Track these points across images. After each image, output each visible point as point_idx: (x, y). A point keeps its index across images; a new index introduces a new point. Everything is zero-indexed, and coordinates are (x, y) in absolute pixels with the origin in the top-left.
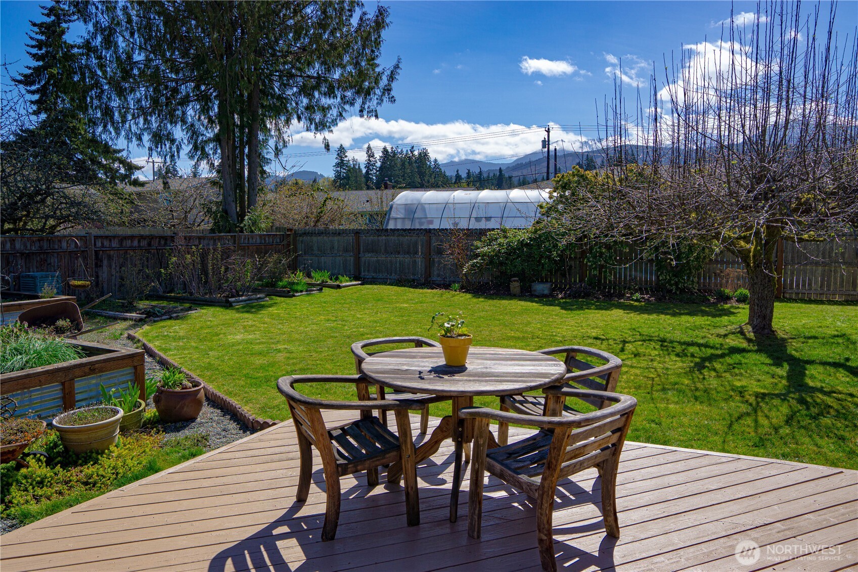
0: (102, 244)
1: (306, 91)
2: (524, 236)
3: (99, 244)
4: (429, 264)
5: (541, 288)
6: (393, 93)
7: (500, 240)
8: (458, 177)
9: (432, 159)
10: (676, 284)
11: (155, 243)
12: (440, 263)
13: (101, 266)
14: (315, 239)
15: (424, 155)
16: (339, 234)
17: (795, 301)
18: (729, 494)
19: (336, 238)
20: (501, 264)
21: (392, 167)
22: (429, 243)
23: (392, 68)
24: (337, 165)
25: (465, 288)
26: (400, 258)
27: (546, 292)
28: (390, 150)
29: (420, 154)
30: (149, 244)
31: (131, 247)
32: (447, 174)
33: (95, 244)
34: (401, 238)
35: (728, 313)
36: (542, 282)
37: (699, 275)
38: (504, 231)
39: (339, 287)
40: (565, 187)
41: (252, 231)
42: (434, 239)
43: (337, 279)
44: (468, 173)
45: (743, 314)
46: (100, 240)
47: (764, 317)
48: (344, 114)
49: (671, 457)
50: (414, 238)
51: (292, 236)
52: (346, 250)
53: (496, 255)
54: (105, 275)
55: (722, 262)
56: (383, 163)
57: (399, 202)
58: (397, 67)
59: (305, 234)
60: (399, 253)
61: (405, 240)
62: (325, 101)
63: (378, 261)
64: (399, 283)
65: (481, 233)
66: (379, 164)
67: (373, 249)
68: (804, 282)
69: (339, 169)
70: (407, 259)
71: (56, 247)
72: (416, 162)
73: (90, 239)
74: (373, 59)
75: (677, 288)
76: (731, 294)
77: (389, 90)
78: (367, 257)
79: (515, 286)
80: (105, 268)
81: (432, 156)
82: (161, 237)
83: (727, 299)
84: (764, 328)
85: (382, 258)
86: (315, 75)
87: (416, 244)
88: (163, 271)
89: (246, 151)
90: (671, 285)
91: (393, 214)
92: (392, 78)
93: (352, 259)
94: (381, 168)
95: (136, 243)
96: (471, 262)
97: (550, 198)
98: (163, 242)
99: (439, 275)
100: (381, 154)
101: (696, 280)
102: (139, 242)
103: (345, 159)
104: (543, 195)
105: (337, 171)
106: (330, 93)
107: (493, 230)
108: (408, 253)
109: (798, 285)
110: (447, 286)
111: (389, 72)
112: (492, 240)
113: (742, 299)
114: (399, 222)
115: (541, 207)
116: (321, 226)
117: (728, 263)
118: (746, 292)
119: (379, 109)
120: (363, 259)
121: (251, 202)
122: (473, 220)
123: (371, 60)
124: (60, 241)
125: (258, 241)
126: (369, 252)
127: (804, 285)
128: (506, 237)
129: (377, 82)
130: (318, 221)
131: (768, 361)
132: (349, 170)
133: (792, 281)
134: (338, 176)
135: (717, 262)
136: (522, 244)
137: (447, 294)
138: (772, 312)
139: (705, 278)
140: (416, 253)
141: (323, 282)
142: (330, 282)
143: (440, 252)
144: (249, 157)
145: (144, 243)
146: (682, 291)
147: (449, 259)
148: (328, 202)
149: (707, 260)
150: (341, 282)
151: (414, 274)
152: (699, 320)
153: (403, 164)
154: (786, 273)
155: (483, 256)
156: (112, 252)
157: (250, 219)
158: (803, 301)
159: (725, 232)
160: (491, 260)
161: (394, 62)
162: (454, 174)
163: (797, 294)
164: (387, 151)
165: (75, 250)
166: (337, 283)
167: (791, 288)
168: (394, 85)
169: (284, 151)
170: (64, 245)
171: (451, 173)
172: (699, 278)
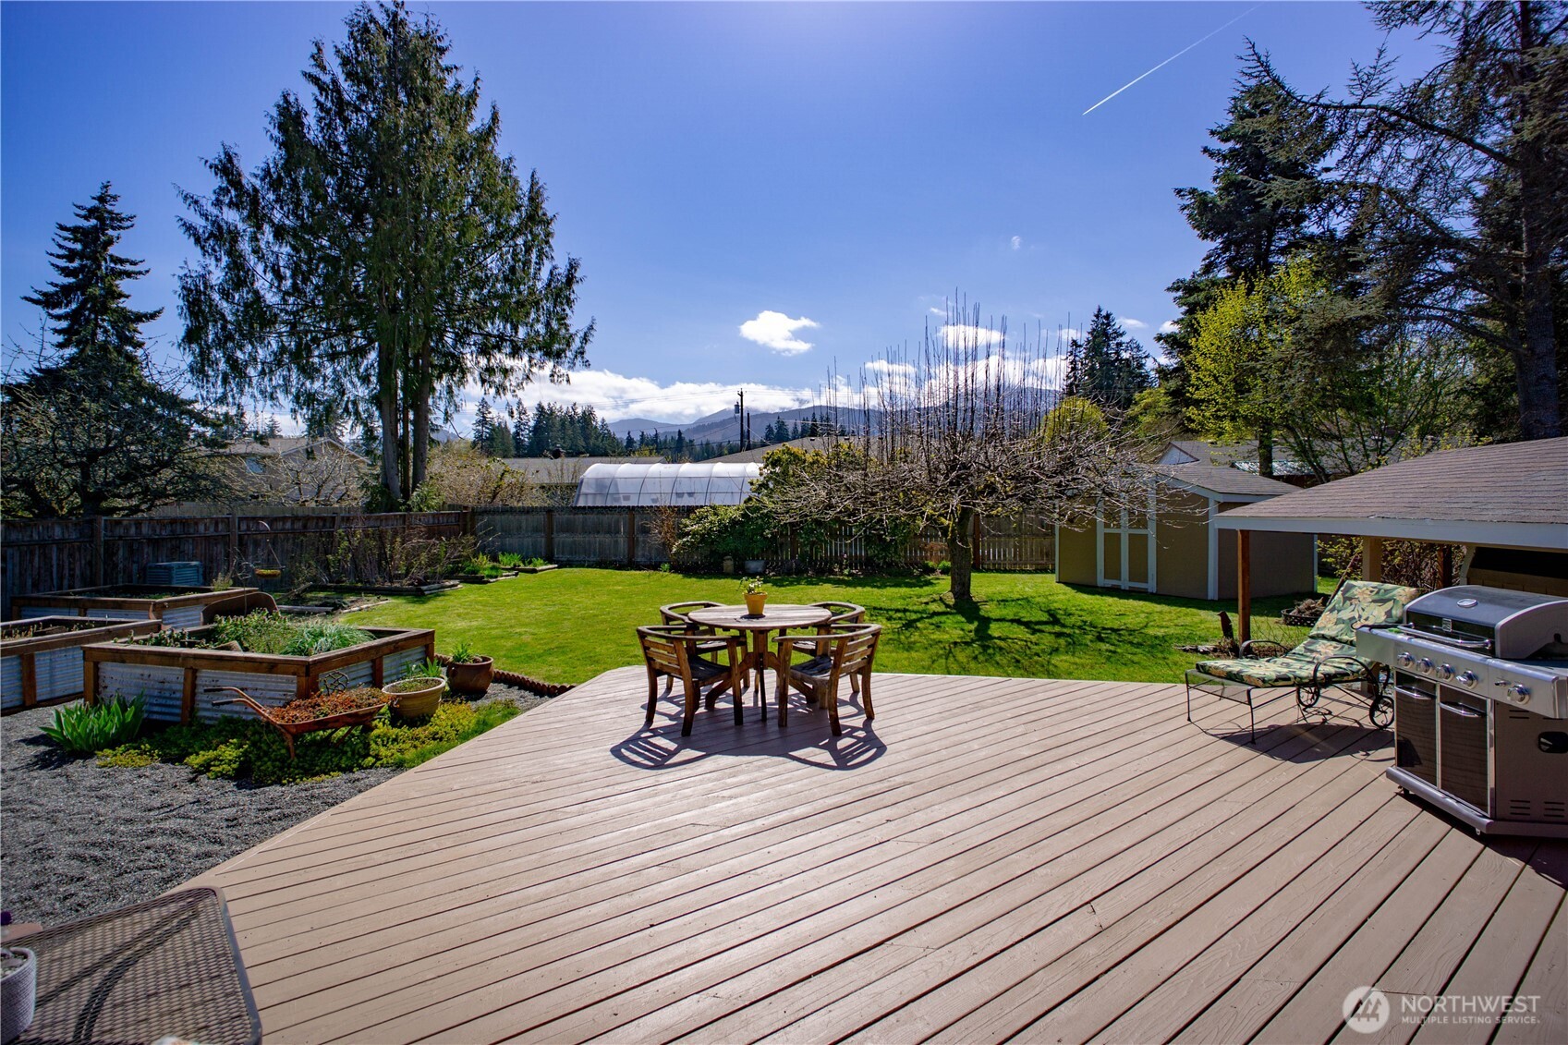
0: (248, 526)
1: (484, 351)
2: (737, 515)
4: (632, 543)
5: (753, 565)
6: (586, 356)
7: (710, 518)
8: (630, 441)
9: (599, 420)
10: (885, 558)
11: (311, 525)
12: (644, 542)
14: (498, 517)
15: (588, 416)
16: (528, 512)
17: (991, 571)
18: (939, 695)
19: (524, 517)
20: (713, 541)
21: (549, 427)
22: (632, 520)
23: (585, 330)
24: (479, 422)
25: (677, 568)
26: (599, 538)
27: (760, 570)
28: (546, 407)
29: (584, 413)
30: (305, 527)
31: (283, 529)
32: (617, 436)
33: (239, 527)
34: (601, 516)
35: (928, 583)
36: (753, 559)
37: (906, 548)
38: (714, 508)
39: (534, 571)
40: (774, 464)
41: (421, 510)
42: (637, 518)
43: (530, 563)
44: (642, 435)
45: (944, 585)
46: (245, 522)
47: (964, 585)
48: (531, 376)
49: (899, 679)
50: (616, 516)
51: (469, 516)
52: (536, 530)
53: (708, 534)
55: (926, 536)
56: (538, 422)
57: (589, 476)
58: (591, 328)
59: (485, 512)
60: (598, 532)
61: (606, 518)
62: (509, 363)
63: (574, 542)
64: (602, 564)
65: (689, 510)
66: (532, 423)
67: (568, 528)
68: (999, 553)
69: (480, 428)
70: (607, 539)
71: (192, 531)
72: (579, 421)
73: (234, 521)
74: (564, 319)
75: (885, 562)
76: (935, 566)
77: (582, 353)
78: (562, 538)
79: (728, 564)
81: (599, 415)
82: (319, 518)
83: (932, 570)
84: (963, 594)
85: (579, 538)
86: (495, 332)
87: (617, 522)
88: (330, 557)
89: (411, 416)
90: (879, 559)
91: (584, 489)
92: (585, 339)
93: (543, 540)
94: (535, 427)
95: (288, 525)
96: (680, 541)
97: (761, 474)
98: (321, 524)
99: (643, 556)
100: (535, 412)
101: (902, 554)
102: (293, 523)
103: (489, 416)
104: (753, 469)
105: (478, 431)
106: (515, 353)
107: (702, 507)
108: (609, 532)
109: (994, 556)
110: (655, 567)
111: (581, 334)
112: (701, 518)
113: (945, 571)
114: (590, 497)
115: (752, 484)
116: (498, 503)
117: (931, 537)
118: (948, 564)
119: (570, 373)
120: (556, 540)
121: (417, 478)
122: (674, 496)
123: (562, 319)
124: (196, 524)
125: (431, 521)
126: (563, 532)
127: (999, 556)
128: (716, 514)
129: (568, 345)
130: (494, 497)
131: (963, 619)
132: (493, 430)
133: (989, 552)
134: (479, 437)
135: (921, 535)
136: (734, 522)
137: (656, 575)
138: (969, 580)
139: (911, 552)
140: (618, 532)
141: (515, 565)
142: (522, 566)
143: (646, 531)
144: (414, 423)
145: (298, 525)
146: (889, 565)
147: (656, 537)
148: (507, 475)
149: (912, 535)
150: (535, 565)
151: (616, 556)
152: (904, 591)
153: (563, 424)
154: (983, 545)
155: (694, 534)
156: (259, 537)
157: (419, 495)
158: (998, 571)
159: (928, 511)
160: (704, 538)
161: (588, 323)
162: (625, 437)
163: (994, 565)
164: (543, 408)
165: (215, 534)
166: (531, 567)
167: (989, 559)
168: (588, 347)
169: (455, 416)
170: (201, 528)
171: (621, 436)
172: (906, 552)
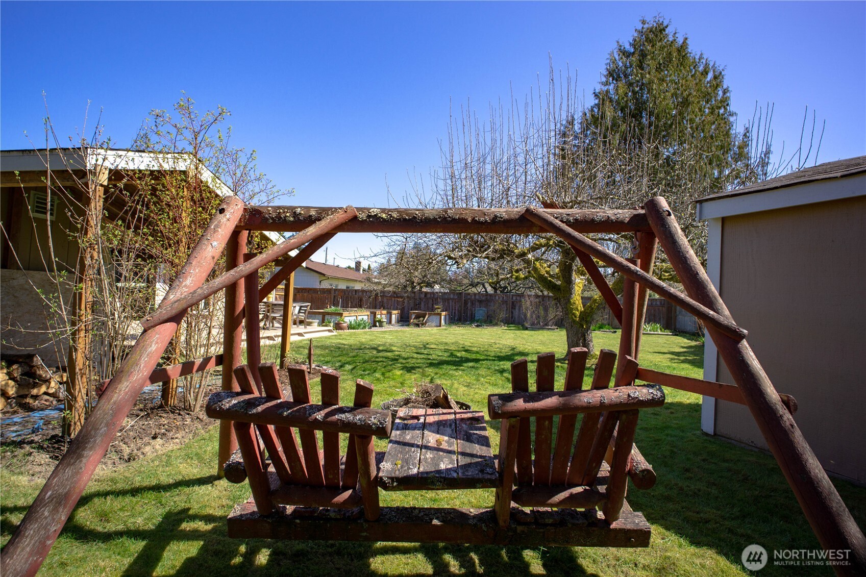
3: (514, 298)
13: (515, 309)
54: (517, 313)
80: (517, 310)
